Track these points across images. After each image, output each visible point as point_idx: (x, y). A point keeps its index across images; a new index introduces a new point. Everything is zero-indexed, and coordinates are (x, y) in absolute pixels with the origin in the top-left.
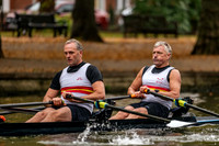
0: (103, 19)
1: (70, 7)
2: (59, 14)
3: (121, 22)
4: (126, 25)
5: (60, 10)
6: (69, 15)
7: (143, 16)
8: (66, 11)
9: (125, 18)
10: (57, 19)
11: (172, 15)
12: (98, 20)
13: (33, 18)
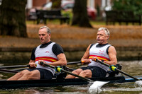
0: (93, 13)
1: (71, 6)
2: (64, 10)
3: (104, 15)
4: (107, 17)
5: (65, 7)
6: (70, 10)
7: (119, 11)
8: (68, 8)
9: (107, 12)
10: (63, 13)
11: (137, 10)
12: (89, 14)
13: (48, 12)
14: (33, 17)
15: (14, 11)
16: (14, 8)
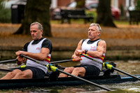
0: (117, 13)
1: (95, 5)
3: (128, 15)
4: (131, 16)
5: (89, 7)
6: (94, 10)
8: (93, 7)
9: (130, 12)
10: (87, 12)
12: (113, 14)
13: (72, 12)
14: (58, 17)
15: (39, 11)
16: (39, 8)
